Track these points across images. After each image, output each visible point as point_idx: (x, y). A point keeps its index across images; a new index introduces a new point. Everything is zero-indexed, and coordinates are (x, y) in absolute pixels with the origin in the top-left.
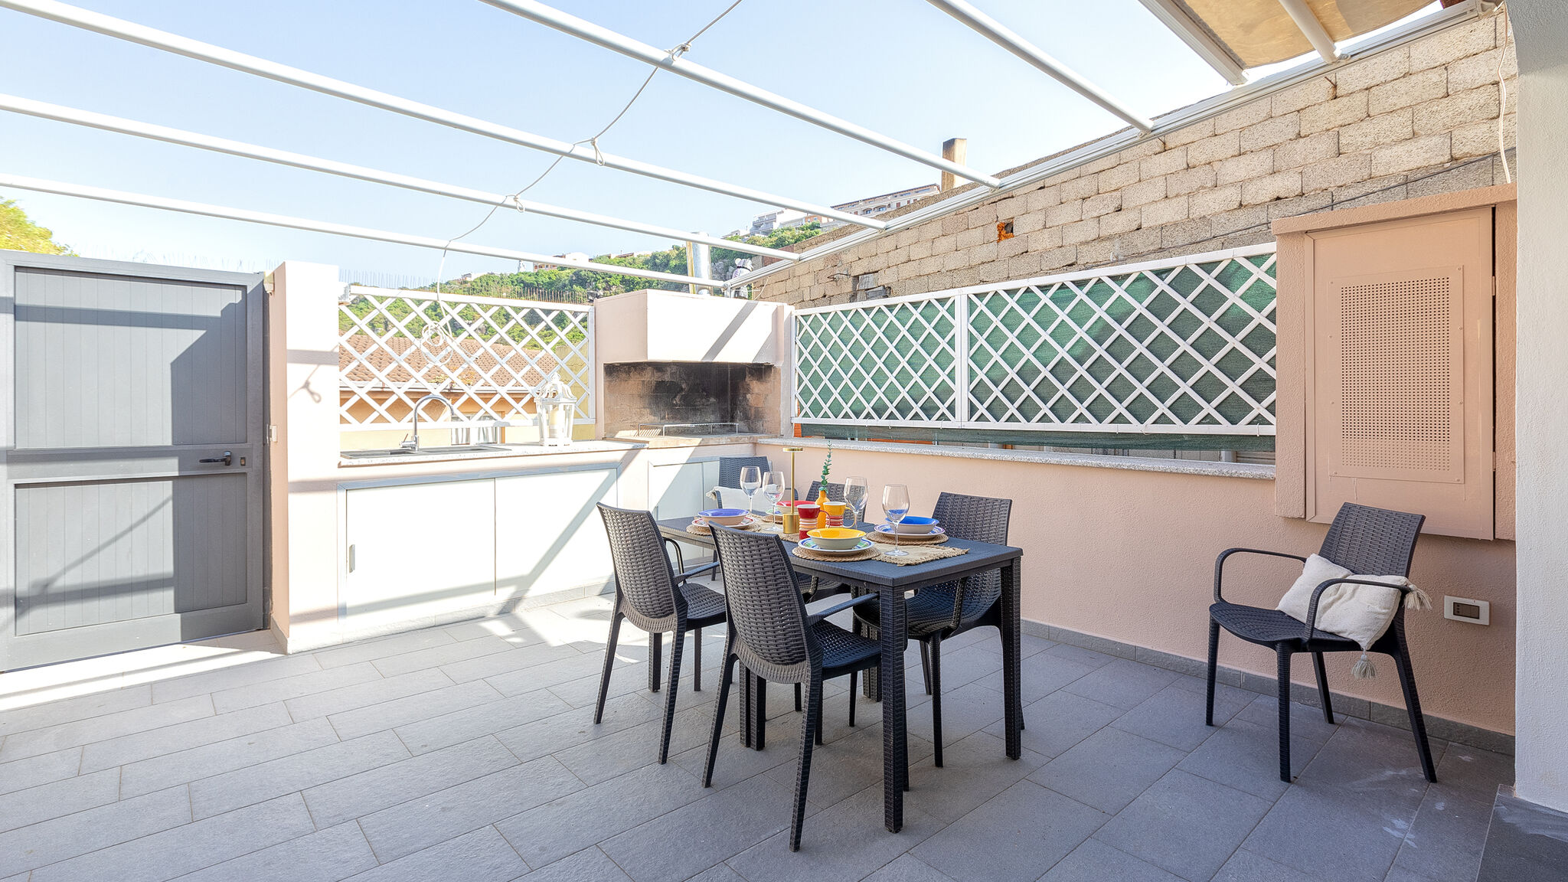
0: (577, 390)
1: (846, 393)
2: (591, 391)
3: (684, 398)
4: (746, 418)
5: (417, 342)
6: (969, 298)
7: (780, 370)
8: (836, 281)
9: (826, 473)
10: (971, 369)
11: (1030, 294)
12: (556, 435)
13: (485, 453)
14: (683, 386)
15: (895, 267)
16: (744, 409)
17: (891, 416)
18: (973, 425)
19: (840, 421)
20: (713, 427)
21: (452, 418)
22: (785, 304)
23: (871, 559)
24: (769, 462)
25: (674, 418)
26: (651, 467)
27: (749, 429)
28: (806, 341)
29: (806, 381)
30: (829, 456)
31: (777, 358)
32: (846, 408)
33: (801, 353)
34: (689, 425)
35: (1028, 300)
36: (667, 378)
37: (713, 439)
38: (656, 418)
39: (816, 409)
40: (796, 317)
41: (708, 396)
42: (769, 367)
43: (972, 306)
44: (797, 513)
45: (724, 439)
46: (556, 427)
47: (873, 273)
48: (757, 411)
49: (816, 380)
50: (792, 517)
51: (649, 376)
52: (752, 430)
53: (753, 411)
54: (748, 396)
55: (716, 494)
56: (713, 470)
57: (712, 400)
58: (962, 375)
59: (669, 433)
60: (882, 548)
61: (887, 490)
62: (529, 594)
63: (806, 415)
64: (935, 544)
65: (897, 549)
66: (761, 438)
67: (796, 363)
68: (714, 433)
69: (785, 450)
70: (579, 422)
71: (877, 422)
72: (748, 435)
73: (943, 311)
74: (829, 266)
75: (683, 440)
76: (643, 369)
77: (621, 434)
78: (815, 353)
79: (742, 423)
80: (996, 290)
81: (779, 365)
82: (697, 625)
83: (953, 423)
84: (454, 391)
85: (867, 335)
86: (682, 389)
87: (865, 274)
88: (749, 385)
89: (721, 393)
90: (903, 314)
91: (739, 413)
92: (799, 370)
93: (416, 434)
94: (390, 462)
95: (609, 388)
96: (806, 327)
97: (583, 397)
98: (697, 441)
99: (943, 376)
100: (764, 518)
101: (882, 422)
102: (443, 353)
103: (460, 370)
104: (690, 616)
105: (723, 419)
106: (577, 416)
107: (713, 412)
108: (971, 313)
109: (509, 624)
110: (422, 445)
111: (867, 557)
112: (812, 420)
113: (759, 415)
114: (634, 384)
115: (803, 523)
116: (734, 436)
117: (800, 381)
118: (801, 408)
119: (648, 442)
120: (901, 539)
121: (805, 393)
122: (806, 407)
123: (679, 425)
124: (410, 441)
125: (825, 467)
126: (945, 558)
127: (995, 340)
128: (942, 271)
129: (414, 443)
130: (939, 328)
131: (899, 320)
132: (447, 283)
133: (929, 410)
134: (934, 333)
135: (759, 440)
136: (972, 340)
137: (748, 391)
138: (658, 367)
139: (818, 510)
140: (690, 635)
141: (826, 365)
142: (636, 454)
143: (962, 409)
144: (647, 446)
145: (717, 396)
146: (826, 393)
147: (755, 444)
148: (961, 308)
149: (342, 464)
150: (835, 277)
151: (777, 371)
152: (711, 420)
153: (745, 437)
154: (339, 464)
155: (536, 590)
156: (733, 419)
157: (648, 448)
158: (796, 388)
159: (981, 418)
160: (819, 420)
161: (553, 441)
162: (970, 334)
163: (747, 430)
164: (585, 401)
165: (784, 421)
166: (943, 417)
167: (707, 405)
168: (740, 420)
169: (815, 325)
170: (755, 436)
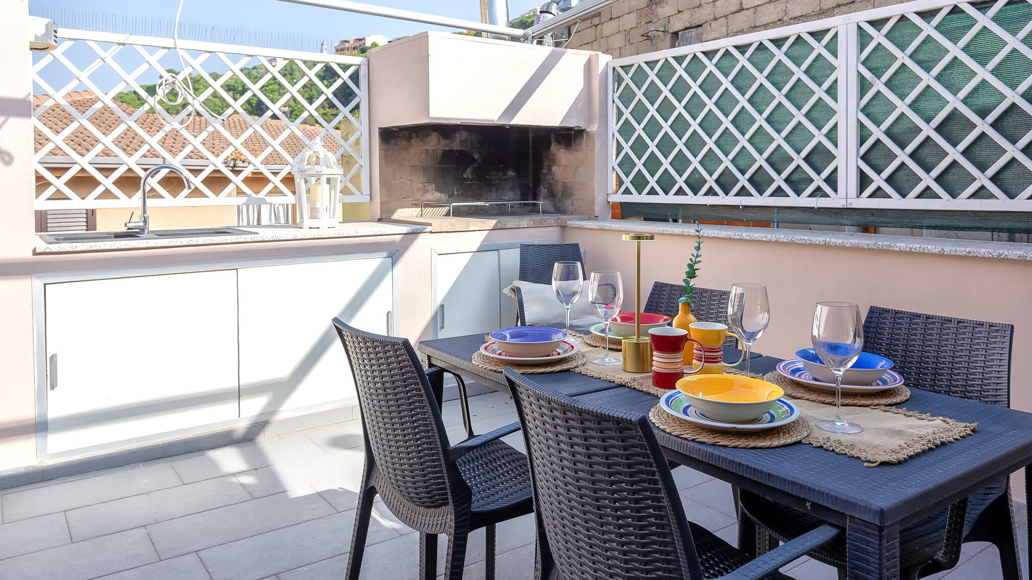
0: (346, 161)
1: (680, 163)
2: (364, 162)
3: (476, 171)
4: (552, 195)
5: (151, 100)
6: (859, 28)
7: (594, 134)
8: (651, 40)
9: (692, 274)
10: (861, 126)
11: (958, 15)
12: (319, 215)
13: (234, 237)
14: (476, 156)
15: (723, 18)
16: (550, 184)
17: (743, 192)
18: (865, 202)
19: (671, 199)
20: (512, 207)
21: (237, 193)
22: (600, 53)
23: (799, 442)
24: (582, 250)
25: (464, 196)
26: (435, 255)
27: (555, 209)
28: (627, 97)
29: (627, 148)
30: (698, 248)
31: (590, 121)
32: (680, 182)
33: (620, 114)
34: (482, 203)
35: (955, 24)
36: (456, 146)
37: (511, 221)
38: (443, 195)
39: (640, 183)
40: (614, 68)
41: (505, 170)
42: (580, 132)
43: (863, 38)
44: (647, 340)
45: (525, 221)
46: (318, 205)
47: (697, 27)
48: (565, 187)
49: (639, 147)
50: (637, 346)
51: (434, 144)
52: (559, 211)
53: (560, 187)
54: (554, 168)
55: (517, 291)
56: (512, 258)
57: (511, 173)
58: (848, 136)
59: (458, 213)
60: (802, 409)
61: (822, 312)
62: (278, 417)
63: (627, 192)
64: (896, 404)
65: (839, 418)
66: (570, 220)
67: (614, 126)
68: (513, 214)
69: (625, 238)
70: (349, 199)
71: (721, 199)
72: (556, 216)
73: (819, 48)
74: (643, 23)
75: (474, 223)
76: (427, 135)
77: (400, 214)
78: (639, 112)
79: (547, 201)
80: (902, 12)
81: (593, 128)
82: (490, 519)
83: (834, 201)
84: (238, 169)
85: (709, 86)
86: (474, 161)
87: (686, 29)
88: (555, 154)
89: (520, 165)
90: (761, 56)
91: (543, 190)
92: (618, 135)
93: (144, 212)
94: (101, 248)
95: (386, 158)
96: (627, 79)
97: (355, 169)
98: (491, 223)
99: (819, 137)
100: (587, 338)
101: (731, 200)
102: (184, 113)
103: (204, 135)
104: (476, 507)
105: (524, 196)
106: (345, 191)
107: (512, 189)
108: (862, 48)
109: (247, 457)
110: (153, 226)
111: (794, 439)
112: (636, 198)
113: (567, 193)
114: (417, 152)
115: (659, 361)
116: (538, 218)
117: (619, 148)
118: (620, 182)
119: (430, 225)
120: (846, 394)
121: (626, 164)
122: (627, 182)
123: (470, 204)
124: (137, 221)
125: (691, 266)
126: (943, 444)
127: (900, 82)
128: (785, 18)
129: (142, 224)
130: (813, 72)
131: (754, 64)
132: (254, 68)
133: (797, 183)
134: (806, 79)
135: (569, 222)
136: (864, 86)
137: (553, 162)
138: (445, 130)
139: (684, 338)
140: (477, 538)
141: (653, 128)
142: (415, 239)
143: (848, 181)
144: (429, 229)
145: (516, 169)
146: (653, 164)
147: (563, 227)
148: (848, 43)
149: (38, 251)
150: (650, 34)
151: (590, 136)
152: (510, 198)
153: (552, 219)
154: (35, 250)
155: (291, 408)
156: (535, 197)
157: (431, 232)
158: (614, 157)
159: (878, 193)
160: (644, 198)
161: (314, 223)
162: (862, 78)
163: (552, 209)
164: (357, 176)
165: (599, 200)
166: (818, 192)
167: (505, 180)
168: (545, 198)
169: (639, 76)
170: (563, 217)
